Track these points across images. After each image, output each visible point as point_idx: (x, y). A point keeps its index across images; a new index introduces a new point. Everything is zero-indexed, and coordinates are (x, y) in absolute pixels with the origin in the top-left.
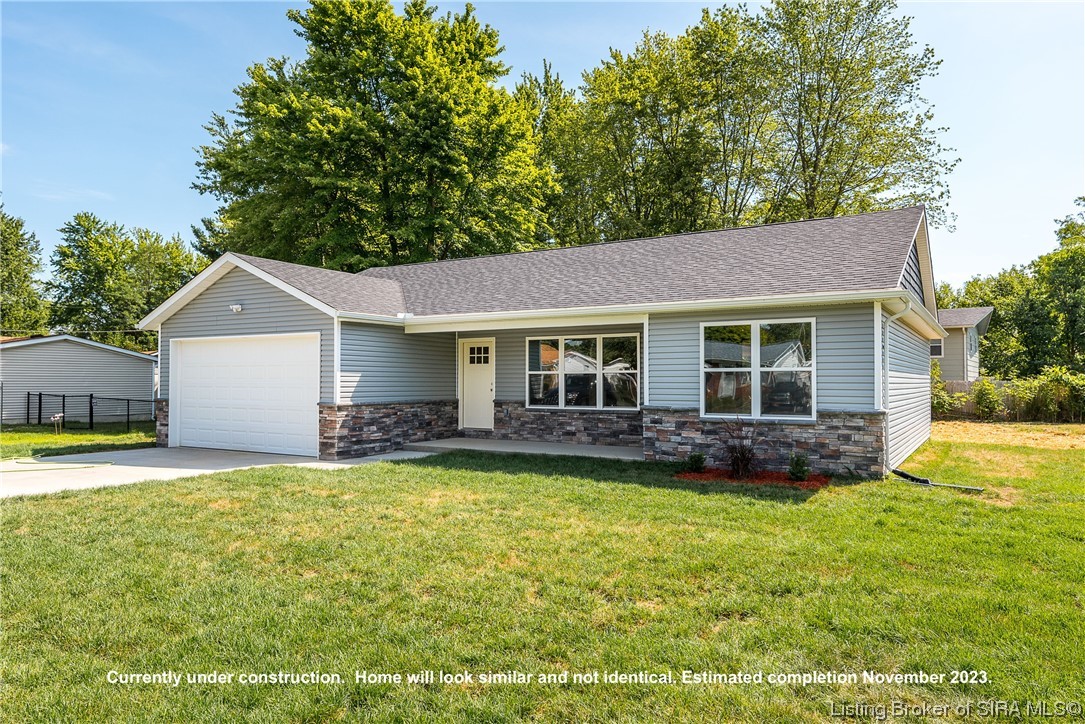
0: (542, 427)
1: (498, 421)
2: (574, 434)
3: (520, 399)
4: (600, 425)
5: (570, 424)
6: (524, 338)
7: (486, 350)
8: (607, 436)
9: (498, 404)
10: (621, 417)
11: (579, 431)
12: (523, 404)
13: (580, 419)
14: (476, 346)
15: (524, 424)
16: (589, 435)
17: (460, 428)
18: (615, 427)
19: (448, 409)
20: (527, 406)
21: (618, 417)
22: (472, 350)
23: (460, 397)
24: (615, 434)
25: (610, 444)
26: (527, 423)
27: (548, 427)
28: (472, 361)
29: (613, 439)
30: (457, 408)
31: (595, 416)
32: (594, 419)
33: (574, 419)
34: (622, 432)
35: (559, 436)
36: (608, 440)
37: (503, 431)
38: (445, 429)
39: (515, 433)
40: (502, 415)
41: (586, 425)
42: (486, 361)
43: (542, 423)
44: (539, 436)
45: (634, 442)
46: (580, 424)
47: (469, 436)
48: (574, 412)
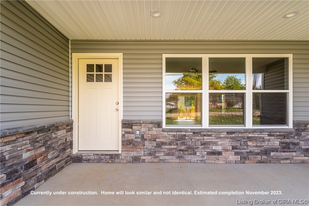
0: (183, 147)
1: (127, 143)
2: (219, 153)
3: (156, 118)
4: (250, 143)
5: (216, 144)
6: (161, 54)
7: (109, 68)
8: (258, 154)
9: (127, 125)
10: (273, 136)
11: (226, 150)
12: (159, 125)
13: (227, 138)
14: (95, 62)
15: (160, 145)
16: (236, 154)
17: (75, 151)
18: (266, 145)
19: (61, 133)
20: (164, 126)
21: (270, 135)
22: (90, 68)
23: (74, 118)
24: (266, 152)
25: (260, 162)
26: (163, 143)
27: (189, 148)
28: (90, 78)
29: (264, 157)
30: (71, 129)
31: (246, 135)
32: (243, 138)
33: (221, 138)
34: (276, 150)
35: (203, 157)
36: (259, 158)
37: (134, 154)
38: (58, 160)
39: (150, 154)
40: (132, 137)
41: (234, 144)
42: (109, 79)
43: (183, 144)
44: (179, 157)
45: (287, 159)
46: (228, 144)
47: (88, 161)
48: (220, 132)
